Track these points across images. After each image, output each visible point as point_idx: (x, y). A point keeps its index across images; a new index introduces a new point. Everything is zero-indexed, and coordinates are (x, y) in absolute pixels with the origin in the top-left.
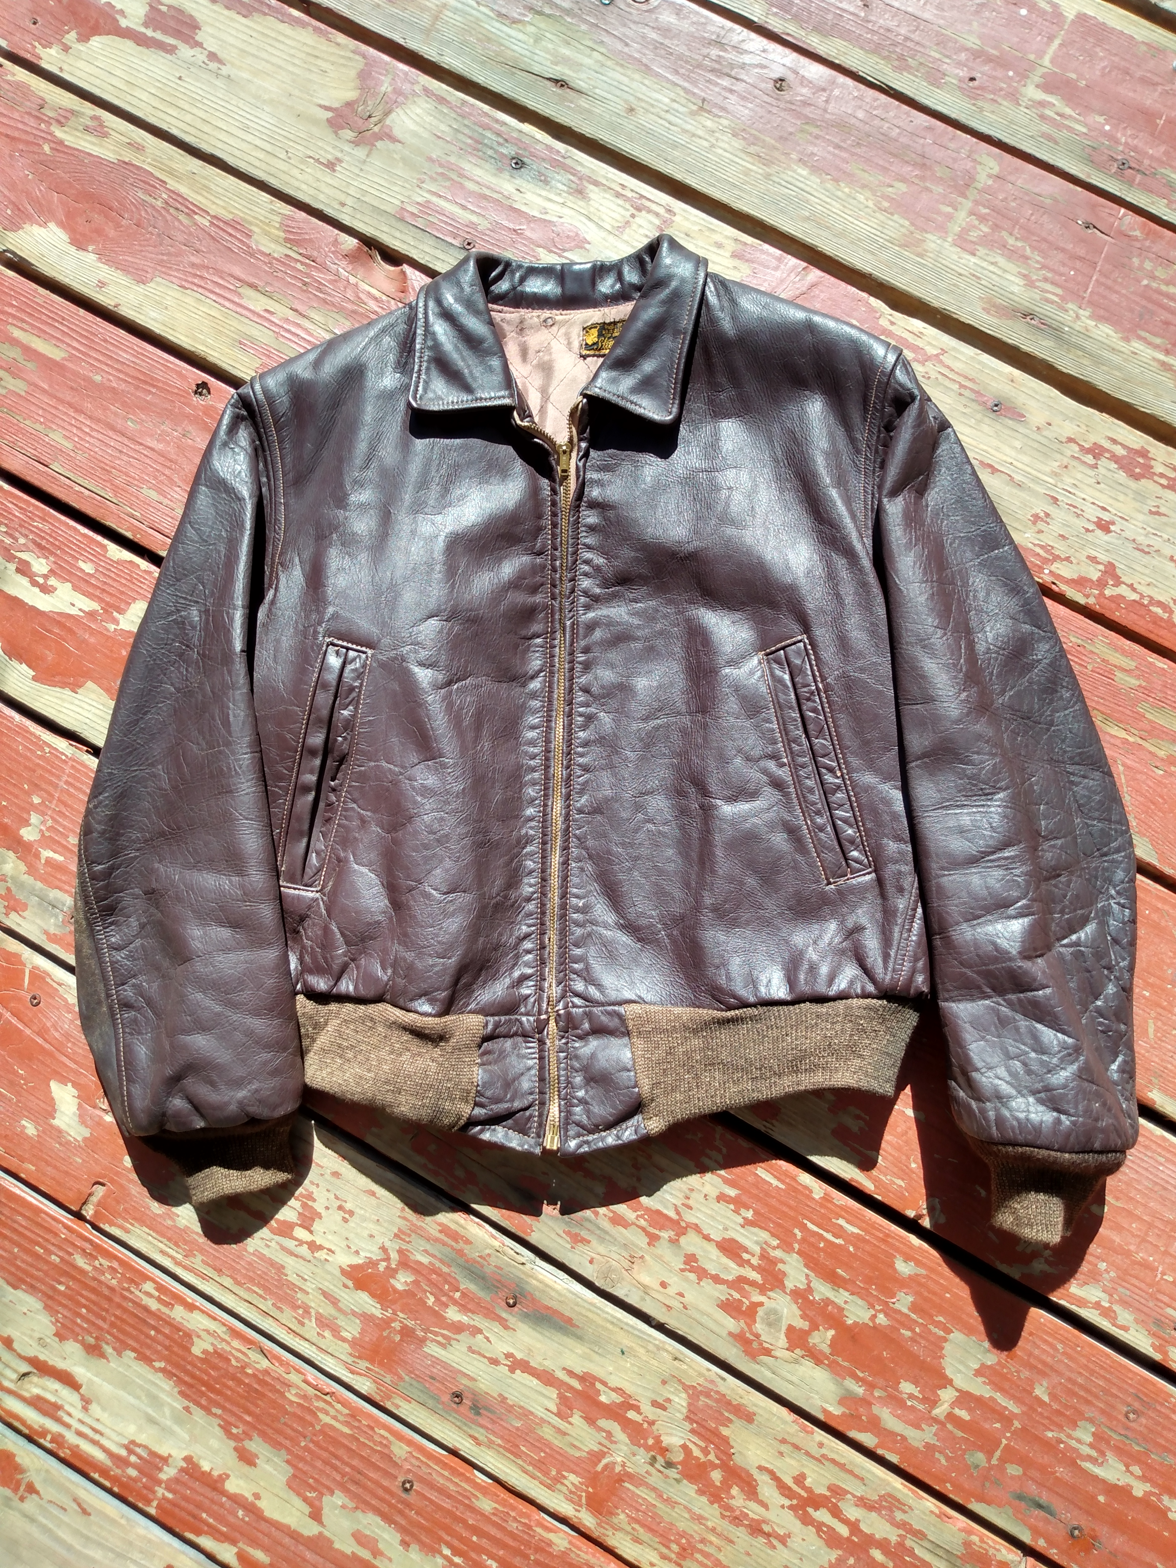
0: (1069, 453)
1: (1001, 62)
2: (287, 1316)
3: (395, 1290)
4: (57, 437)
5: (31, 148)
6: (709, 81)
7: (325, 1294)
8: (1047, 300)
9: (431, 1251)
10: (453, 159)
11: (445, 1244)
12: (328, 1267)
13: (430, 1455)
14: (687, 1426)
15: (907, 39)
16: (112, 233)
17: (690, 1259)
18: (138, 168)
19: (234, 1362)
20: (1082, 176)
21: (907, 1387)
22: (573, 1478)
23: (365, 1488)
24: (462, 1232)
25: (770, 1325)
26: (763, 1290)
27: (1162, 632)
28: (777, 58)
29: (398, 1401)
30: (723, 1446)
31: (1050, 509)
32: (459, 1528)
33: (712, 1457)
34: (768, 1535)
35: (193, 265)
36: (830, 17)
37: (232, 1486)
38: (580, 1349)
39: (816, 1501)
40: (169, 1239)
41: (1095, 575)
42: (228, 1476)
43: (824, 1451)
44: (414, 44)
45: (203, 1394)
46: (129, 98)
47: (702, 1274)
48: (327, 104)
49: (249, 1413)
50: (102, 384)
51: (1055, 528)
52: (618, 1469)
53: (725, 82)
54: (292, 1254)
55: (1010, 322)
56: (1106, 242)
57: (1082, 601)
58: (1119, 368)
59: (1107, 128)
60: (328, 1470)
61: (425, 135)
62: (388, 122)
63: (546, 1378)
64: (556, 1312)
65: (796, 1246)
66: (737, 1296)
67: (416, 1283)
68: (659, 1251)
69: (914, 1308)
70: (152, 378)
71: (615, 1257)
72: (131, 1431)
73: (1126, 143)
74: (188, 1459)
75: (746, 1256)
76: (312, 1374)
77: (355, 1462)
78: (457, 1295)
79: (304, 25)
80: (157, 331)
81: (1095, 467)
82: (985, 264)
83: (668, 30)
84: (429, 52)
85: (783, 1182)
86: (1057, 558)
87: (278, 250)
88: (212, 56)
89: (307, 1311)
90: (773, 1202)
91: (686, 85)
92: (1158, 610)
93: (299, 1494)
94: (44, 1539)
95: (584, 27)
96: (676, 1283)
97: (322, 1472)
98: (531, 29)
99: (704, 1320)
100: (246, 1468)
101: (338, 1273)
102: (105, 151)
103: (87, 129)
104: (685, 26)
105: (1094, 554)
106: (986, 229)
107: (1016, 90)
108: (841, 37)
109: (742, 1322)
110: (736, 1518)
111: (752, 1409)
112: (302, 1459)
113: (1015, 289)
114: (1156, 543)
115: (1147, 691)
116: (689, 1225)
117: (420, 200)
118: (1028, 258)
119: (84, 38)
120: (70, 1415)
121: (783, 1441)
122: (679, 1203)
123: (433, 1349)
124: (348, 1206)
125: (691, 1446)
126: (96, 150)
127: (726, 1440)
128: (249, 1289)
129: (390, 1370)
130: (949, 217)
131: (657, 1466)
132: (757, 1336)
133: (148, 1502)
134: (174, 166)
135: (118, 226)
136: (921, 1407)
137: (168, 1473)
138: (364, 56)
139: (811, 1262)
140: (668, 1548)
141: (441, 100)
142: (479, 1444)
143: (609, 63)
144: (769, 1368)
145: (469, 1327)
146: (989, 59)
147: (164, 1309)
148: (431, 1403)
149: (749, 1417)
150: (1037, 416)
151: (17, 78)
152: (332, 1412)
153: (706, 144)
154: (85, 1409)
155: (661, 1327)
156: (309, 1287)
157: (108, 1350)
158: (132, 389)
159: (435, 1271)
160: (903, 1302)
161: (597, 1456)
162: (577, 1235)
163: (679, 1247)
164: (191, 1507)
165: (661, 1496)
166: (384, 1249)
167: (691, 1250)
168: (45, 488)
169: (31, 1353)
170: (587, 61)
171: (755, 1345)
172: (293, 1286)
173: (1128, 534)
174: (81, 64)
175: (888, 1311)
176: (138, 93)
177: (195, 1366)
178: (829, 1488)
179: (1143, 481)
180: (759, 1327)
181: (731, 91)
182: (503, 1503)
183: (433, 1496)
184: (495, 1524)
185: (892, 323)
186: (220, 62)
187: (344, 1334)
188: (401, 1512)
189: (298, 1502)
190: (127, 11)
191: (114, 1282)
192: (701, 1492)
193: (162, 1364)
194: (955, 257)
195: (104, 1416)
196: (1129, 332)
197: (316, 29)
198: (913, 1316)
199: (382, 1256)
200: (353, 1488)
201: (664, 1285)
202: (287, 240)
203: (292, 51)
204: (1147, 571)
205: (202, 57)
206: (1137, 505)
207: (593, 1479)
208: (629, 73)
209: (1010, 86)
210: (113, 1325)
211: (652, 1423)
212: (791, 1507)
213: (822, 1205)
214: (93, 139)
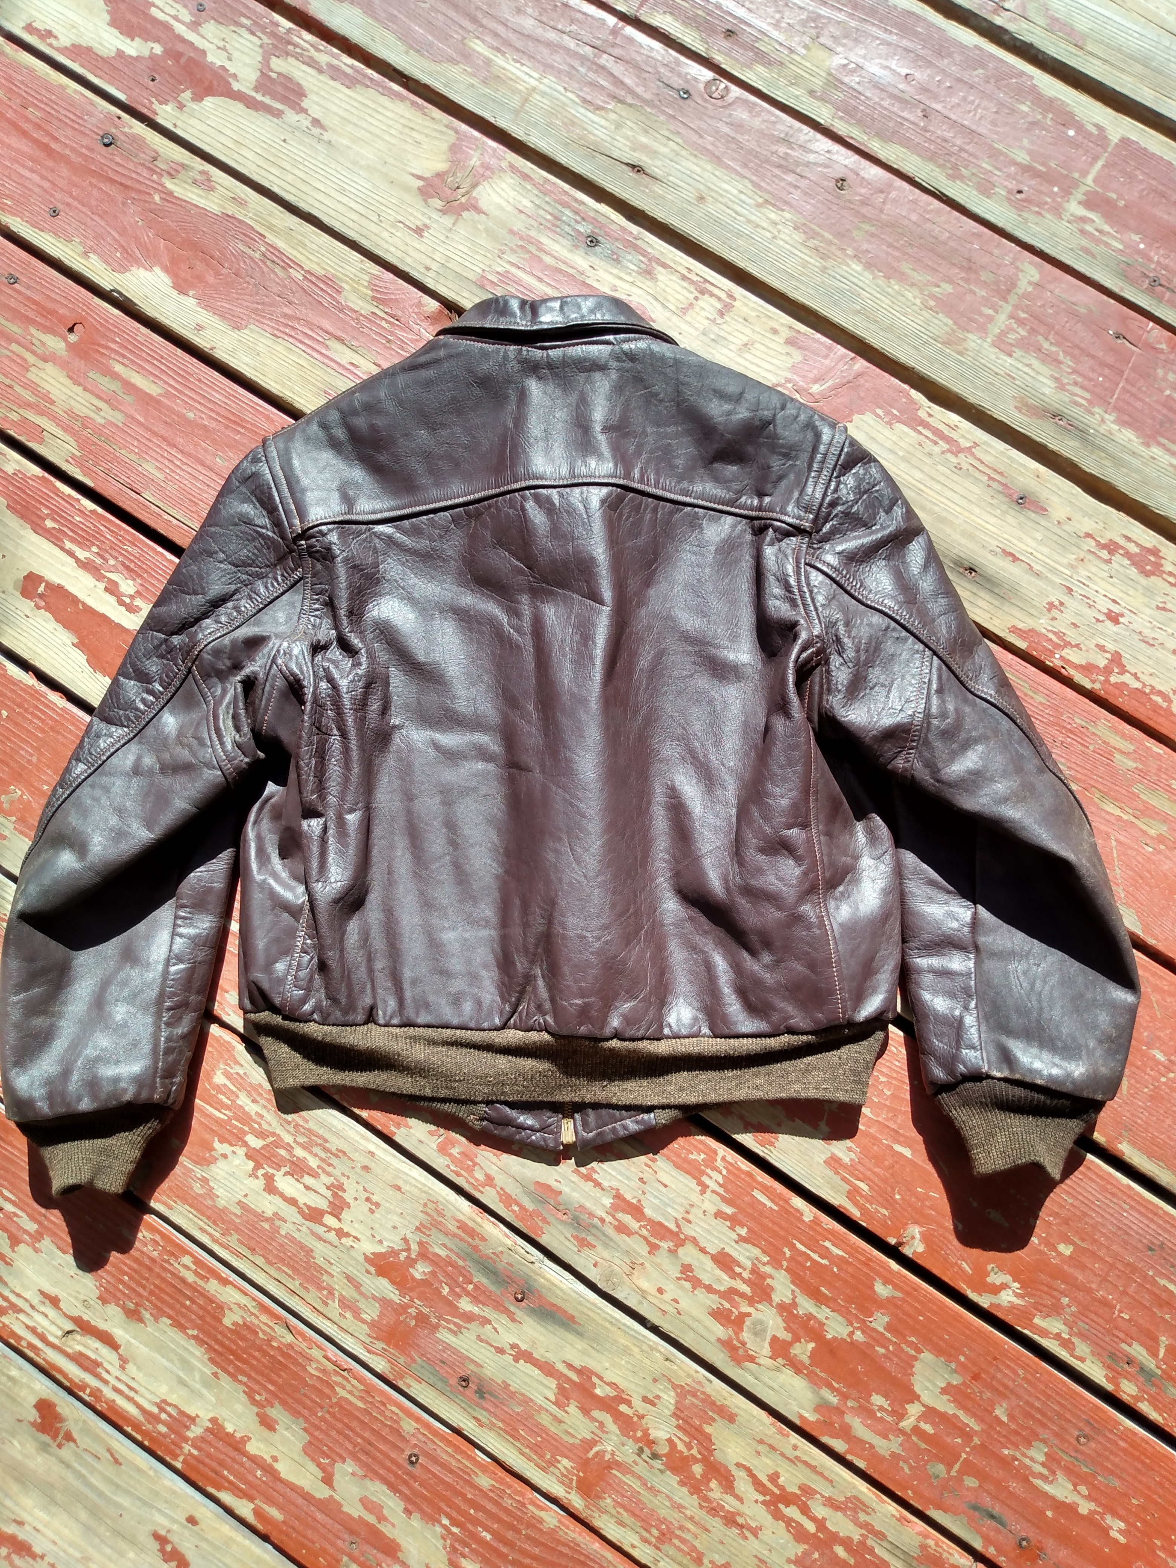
0: (1086, 548)
1: (1048, 178)
2: (312, 1296)
3: (413, 1279)
4: (150, 468)
5: (143, 197)
6: (776, 176)
7: (349, 1278)
8: (1076, 403)
9: (449, 1245)
10: (533, 233)
11: (462, 1240)
12: (352, 1253)
13: (435, 1432)
14: (674, 1422)
15: (961, 149)
16: (211, 279)
17: (686, 1269)
18: (240, 221)
19: (261, 1335)
20: (1116, 289)
21: (878, 1400)
22: (565, 1462)
23: (374, 1458)
24: (478, 1230)
25: (756, 1334)
26: (751, 1301)
27: (1161, 720)
28: (841, 159)
29: (409, 1381)
30: (706, 1442)
31: (1065, 598)
32: (458, 1501)
33: (694, 1452)
34: (742, 1527)
35: (285, 316)
36: (891, 124)
37: (253, 1448)
38: (580, 1344)
39: (788, 1499)
40: (209, 1218)
41: (1102, 662)
42: (249, 1439)
43: (798, 1453)
44: (503, 122)
45: (231, 1362)
46: (236, 156)
47: (696, 1283)
48: (419, 173)
49: (273, 1383)
50: (194, 421)
51: (1068, 616)
52: (608, 1457)
53: (790, 178)
54: (320, 1239)
55: (1040, 422)
56: (1133, 353)
57: (1088, 685)
58: (1138, 471)
59: (1142, 246)
60: (341, 1439)
61: (509, 208)
62: (474, 194)
63: (547, 1369)
64: (560, 1308)
65: (785, 1263)
66: (727, 1305)
67: (433, 1273)
68: (657, 1260)
69: (889, 1327)
70: (242, 419)
71: (618, 1263)
72: (164, 1391)
73: (1158, 262)
74: (213, 1420)
75: (737, 1270)
76: (332, 1350)
77: (366, 1434)
78: (470, 1287)
79: (402, 98)
80: (249, 375)
81: (1109, 561)
82: (1020, 366)
83: (741, 126)
84: (517, 132)
85: (776, 1204)
86: (1068, 644)
87: (365, 307)
88: (316, 122)
89: (331, 1293)
90: (766, 1221)
91: (754, 178)
92: (1158, 699)
93: (313, 1460)
94: (77, 1483)
95: (662, 118)
96: (672, 1290)
97: (336, 1441)
98: (613, 116)
99: (695, 1325)
100: (266, 1433)
101: (361, 1259)
102: (211, 203)
103: (195, 182)
104: (757, 123)
105: (1102, 642)
106: (1024, 333)
107: (1060, 204)
108: (900, 144)
109: (730, 1331)
110: (713, 1509)
111: (734, 1410)
112: (318, 1428)
113: (1047, 391)
114: (1161, 636)
115: (1143, 774)
116: (687, 1238)
117: (499, 269)
118: (1060, 362)
119: (198, 98)
120: (108, 1372)
121: (761, 1442)
122: (679, 1217)
123: (444, 1335)
124: (375, 1198)
125: (676, 1440)
126: (202, 202)
127: (708, 1437)
128: (279, 1269)
129: (403, 1350)
130: (990, 319)
131: (644, 1456)
132: (744, 1344)
133: (175, 1457)
134: (274, 222)
135: (218, 274)
136: (889, 1419)
137: (195, 1432)
138: (456, 131)
139: (797, 1279)
140: (649, 1532)
141: (526, 177)
142: (481, 1424)
143: (684, 153)
144: (752, 1374)
145: (479, 1316)
146: (1036, 174)
147: (200, 1282)
148: (439, 1385)
149: (731, 1418)
150: (1058, 511)
151: (134, 131)
152: (349, 1387)
153: (769, 235)
154: (122, 1368)
155: (655, 1330)
156: (335, 1270)
157: (147, 1315)
158: (222, 428)
159: (451, 1264)
160: (879, 1321)
161: (589, 1444)
162: (584, 1239)
163: (677, 1257)
164: (214, 1465)
165: (645, 1484)
166: (405, 1240)
167: (687, 1260)
168: (136, 514)
169: (75, 1313)
170: (664, 150)
171: (741, 1352)
172: (320, 1269)
173: (1136, 626)
174: (193, 122)
175: (866, 1329)
176: (245, 152)
177: (225, 1336)
178: (800, 1488)
179: (1153, 578)
180: (745, 1335)
181: (796, 187)
182: (501, 1481)
183: (436, 1469)
184: (491, 1499)
185: (930, 415)
186: (323, 127)
187: (364, 1316)
188: (406, 1483)
189: (312, 1467)
190: (240, 75)
191: (155, 1254)
192: (682, 1483)
193: (195, 1332)
194: (993, 357)
195: (139, 1376)
196: (1150, 437)
197: (413, 103)
198: (888, 1335)
199: (404, 1247)
200: (363, 1458)
201: (660, 1291)
202: (374, 298)
203: (390, 122)
204: (1151, 662)
205: (307, 123)
206: (1146, 600)
207: (584, 1464)
208: (702, 163)
209: (1054, 200)
210: (151, 1293)
211: (641, 1417)
212: (764, 1503)
213: (811, 1228)
214: (201, 192)
